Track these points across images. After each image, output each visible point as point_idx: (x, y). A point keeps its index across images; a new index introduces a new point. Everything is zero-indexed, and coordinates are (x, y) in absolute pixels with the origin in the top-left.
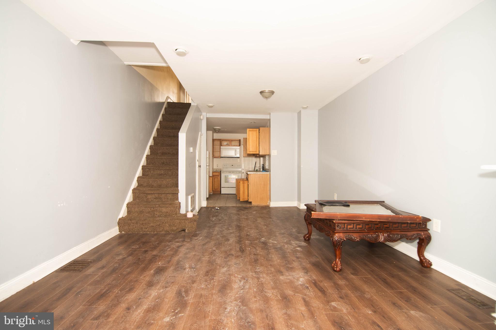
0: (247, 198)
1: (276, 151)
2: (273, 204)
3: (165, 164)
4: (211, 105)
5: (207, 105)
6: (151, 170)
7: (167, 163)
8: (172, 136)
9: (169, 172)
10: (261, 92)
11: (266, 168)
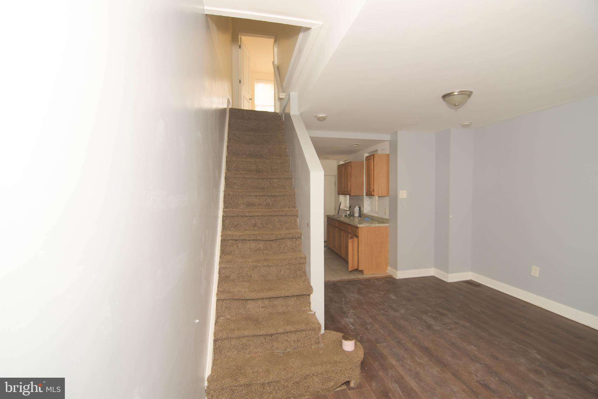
0: (356, 265)
1: (406, 191)
2: (401, 274)
3: (259, 227)
4: (321, 116)
5: (315, 117)
6: (238, 242)
7: (262, 224)
8: (253, 170)
9: (273, 244)
10: (444, 97)
11: (364, 212)
